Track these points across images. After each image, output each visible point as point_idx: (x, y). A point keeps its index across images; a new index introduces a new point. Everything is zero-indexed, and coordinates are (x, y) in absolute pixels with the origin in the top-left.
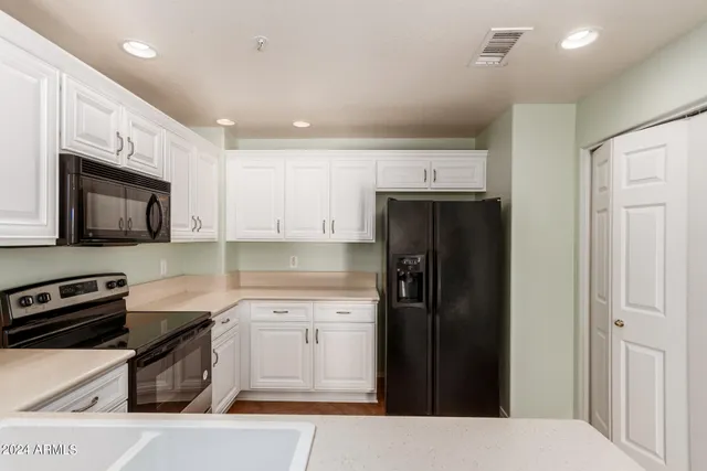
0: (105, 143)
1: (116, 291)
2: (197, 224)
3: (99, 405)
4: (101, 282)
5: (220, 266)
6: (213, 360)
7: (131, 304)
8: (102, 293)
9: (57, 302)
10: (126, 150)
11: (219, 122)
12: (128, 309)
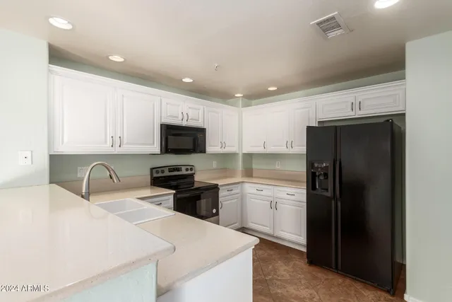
0: (177, 117)
1: (189, 172)
2: (223, 145)
3: (162, 205)
4: (183, 168)
5: (240, 165)
6: (220, 207)
7: (197, 178)
8: (184, 172)
9: (167, 173)
10: (185, 118)
11: (236, 95)
12: (195, 180)
